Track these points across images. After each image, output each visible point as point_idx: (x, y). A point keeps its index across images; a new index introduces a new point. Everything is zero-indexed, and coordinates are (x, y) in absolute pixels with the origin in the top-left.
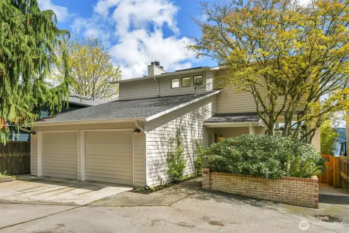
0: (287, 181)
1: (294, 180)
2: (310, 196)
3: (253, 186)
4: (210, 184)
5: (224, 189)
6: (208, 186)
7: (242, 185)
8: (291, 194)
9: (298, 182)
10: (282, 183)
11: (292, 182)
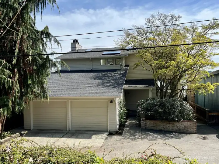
0: (183, 122)
1: (186, 122)
2: (193, 128)
3: (167, 125)
4: (146, 126)
5: (153, 128)
6: (145, 127)
7: (162, 125)
8: (185, 128)
9: (188, 123)
10: (181, 123)
11: (186, 123)
